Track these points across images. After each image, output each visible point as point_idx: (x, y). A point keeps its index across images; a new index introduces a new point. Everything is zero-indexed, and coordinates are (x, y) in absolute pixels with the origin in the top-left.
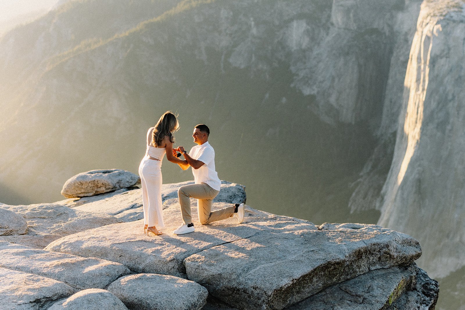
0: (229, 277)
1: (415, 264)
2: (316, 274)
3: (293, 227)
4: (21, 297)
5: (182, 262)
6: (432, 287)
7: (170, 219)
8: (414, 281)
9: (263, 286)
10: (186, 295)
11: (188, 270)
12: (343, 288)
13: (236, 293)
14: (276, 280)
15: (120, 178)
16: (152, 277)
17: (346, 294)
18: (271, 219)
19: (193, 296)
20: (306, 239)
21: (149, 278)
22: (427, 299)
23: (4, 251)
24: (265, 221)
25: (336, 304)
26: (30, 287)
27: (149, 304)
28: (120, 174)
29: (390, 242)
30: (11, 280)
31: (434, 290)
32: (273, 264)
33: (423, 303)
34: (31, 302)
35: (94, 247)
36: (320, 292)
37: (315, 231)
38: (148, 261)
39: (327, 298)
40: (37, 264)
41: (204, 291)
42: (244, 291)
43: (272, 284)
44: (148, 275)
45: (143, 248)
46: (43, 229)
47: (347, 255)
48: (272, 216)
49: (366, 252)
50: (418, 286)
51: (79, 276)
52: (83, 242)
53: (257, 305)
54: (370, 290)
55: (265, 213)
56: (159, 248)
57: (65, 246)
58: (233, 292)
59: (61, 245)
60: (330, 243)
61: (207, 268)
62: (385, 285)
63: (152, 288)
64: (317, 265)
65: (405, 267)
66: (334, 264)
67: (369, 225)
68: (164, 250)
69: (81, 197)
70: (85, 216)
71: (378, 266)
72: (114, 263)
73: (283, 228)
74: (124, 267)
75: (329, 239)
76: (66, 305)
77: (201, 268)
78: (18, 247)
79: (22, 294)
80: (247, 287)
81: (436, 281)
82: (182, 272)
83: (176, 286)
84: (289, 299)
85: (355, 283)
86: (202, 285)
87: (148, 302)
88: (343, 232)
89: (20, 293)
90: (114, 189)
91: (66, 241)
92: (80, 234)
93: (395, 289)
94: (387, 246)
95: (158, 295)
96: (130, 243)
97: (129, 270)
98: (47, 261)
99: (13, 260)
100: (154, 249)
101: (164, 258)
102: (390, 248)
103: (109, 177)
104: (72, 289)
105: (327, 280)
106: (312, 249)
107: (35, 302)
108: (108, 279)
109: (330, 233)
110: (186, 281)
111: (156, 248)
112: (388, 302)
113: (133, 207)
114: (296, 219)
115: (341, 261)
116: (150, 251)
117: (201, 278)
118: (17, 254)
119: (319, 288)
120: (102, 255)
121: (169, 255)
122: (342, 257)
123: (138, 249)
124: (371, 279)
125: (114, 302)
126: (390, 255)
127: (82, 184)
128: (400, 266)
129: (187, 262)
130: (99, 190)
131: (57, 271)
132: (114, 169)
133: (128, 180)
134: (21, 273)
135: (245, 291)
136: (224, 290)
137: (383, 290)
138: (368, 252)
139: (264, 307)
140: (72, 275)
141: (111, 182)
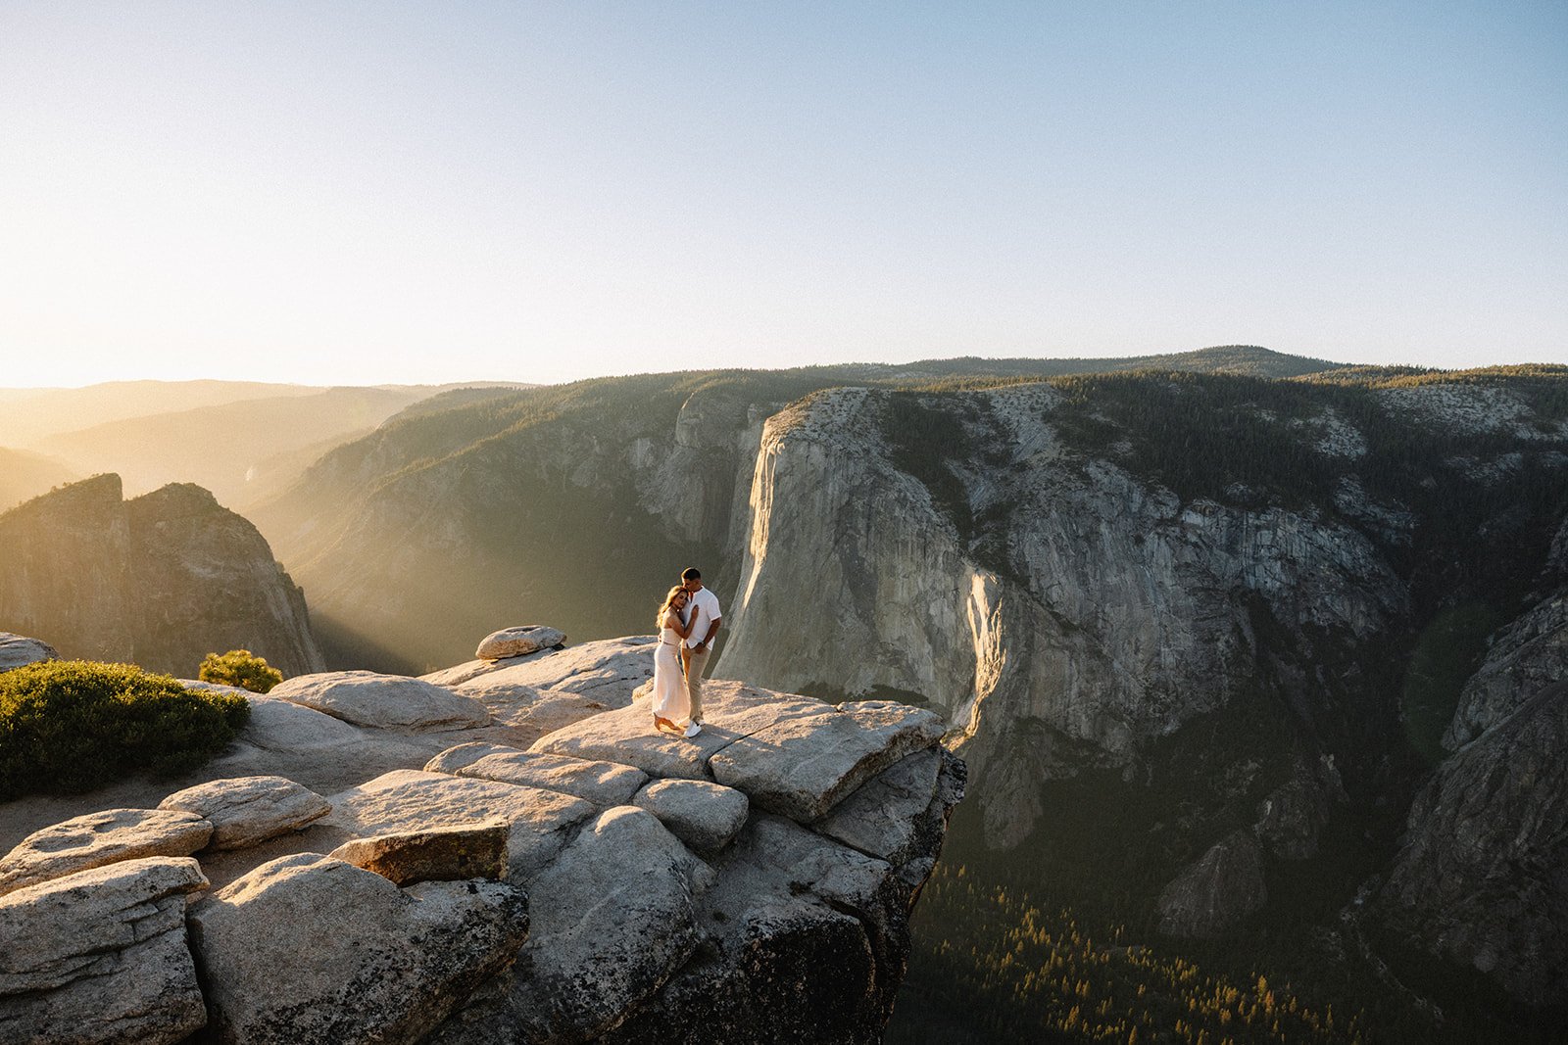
1: (940, 744)
3: (811, 710)
4: (542, 825)
5: (707, 762)
6: (960, 768)
8: (944, 761)
9: (809, 789)
10: (727, 806)
11: (717, 772)
12: (883, 780)
13: (777, 798)
14: (821, 781)
15: (545, 635)
17: (889, 788)
18: (781, 700)
19: (736, 807)
20: (834, 725)
21: (682, 787)
22: (961, 783)
26: (546, 808)
28: (543, 631)
29: (918, 725)
30: (520, 801)
31: (963, 771)
32: (812, 760)
33: (958, 789)
34: (555, 830)
35: (597, 746)
36: (861, 787)
37: (837, 714)
38: (667, 762)
40: (540, 775)
41: (743, 796)
43: (819, 786)
44: (676, 781)
45: (654, 745)
46: (508, 717)
47: (884, 743)
48: (778, 695)
50: (947, 768)
51: (597, 787)
52: (580, 740)
53: (803, 811)
54: (911, 781)
55: (770, 691)
56: (674, 744)
57: (560, 746)
58: (774, 796)
59: (553, 744)
60: (861, 729)
61: (740, 769)
62: (925, 773)
63: (688, 800)
64: (859, 758)
65: (935, 750)
66: (873, 756)
68: (681, 748)
69: (500, 659)
71: (911, 751)
72: (628, 767)
73: (801, 712)
74: (641, 773)
75: (858, 723)
76: (600, 832)
77: (732, 770)
78: (503, 751)
79: (541, 819)
80: (791, 791)
82: (712, 776)
83: (714, 795)
84: (834, 800)
85: (893, 774)
86: (736, 789)
88: (867, 714)
89: (538, 818)
90: (538, 650)
91: (558, 738)
92: (571, 728)
94: (918, 729)
95: (696, 808)
96: (637, 739)
97: (648, 776)
98: (548, 768)
99: (508, 770)
100: (667, 746)
101: (685, 759)
102: (922, 730)
103: (532, 636)
104: (593, 807)
105: (867, 774)
106: (847, 739)
107: (559, 829)
108: (629, 789)
109: (854, 716)
110: (722, 788)
111: (672, 745)
112: (932, 794)
113: (574, 673)
114: (806, 698)
115: (880, 751)
116: (665, 749)
117: (737, 783)
118: (509, 761)
119: (861, 783)
120: (608, 756)
121: (690, 754)
122: (881, 747)
123: (648, 747)
124: (908, 767)
125: (652, 822)
126: (922, 738)
127: (501, 644)
128: (932, 750)
129: (713, 761)
130: (520, 650)
131: (567, 781)
133: (552, 639)
134: (527, 789)
135: (789, 795)
136: (765, 794)
137: (925, 780)
138: (902, 736)
139: (813, 813)
140: (587, 787)
141: (535, 642)
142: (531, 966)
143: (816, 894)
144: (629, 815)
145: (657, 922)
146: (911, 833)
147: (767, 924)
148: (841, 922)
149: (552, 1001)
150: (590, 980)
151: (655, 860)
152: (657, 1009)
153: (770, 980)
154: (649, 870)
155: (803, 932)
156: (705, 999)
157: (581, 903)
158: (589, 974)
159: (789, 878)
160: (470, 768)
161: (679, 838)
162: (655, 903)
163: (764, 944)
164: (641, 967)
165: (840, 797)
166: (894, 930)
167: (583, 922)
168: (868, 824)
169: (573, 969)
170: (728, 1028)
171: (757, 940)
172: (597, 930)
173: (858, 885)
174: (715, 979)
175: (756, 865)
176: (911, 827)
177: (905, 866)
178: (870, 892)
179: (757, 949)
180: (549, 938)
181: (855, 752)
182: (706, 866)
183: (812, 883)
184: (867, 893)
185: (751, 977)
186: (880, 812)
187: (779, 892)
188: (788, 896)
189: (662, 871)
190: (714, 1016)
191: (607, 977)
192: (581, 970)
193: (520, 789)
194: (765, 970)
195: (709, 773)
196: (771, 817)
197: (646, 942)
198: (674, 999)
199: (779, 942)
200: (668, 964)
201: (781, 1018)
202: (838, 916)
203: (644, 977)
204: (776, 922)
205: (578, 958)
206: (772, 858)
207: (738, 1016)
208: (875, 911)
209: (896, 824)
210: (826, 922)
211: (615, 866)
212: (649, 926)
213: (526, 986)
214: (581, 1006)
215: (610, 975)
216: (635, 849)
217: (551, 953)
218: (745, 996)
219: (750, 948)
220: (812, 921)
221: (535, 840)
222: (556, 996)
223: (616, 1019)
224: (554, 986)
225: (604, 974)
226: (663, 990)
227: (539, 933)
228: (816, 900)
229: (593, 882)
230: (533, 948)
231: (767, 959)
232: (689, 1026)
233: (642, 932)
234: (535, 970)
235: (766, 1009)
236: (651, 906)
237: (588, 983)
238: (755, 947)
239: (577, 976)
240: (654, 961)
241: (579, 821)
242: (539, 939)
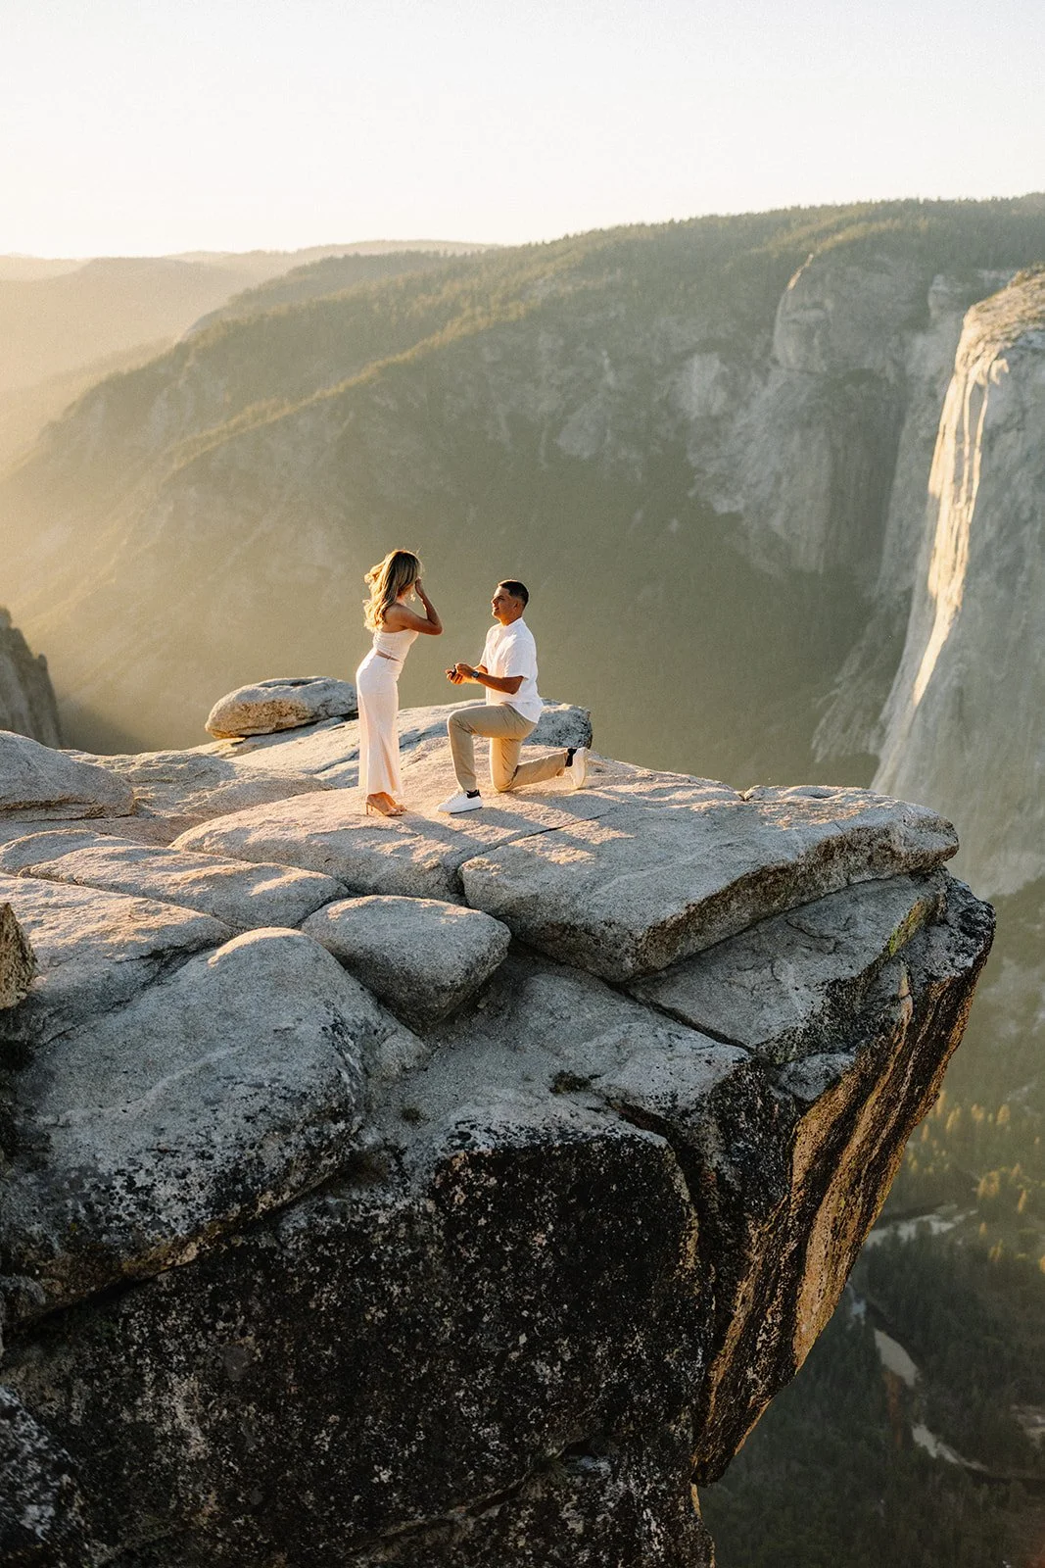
0: (553, 901)
1: (945, 870)
2: (738, 893)
3: (688, 794)
4: (121, 947)
5: (456, 870)
6: (981, 918)
7: (428, 782)
8: (942, 905)
9: (625, 920)
10: (464, 940)
11: (469, 887)
12: (794, 922)
13: (568, 935)
14: (653, 907)
15: (327, 695)
16: (395, 903)
17: (801, 934)
18: (644, 779)
19: (479, 942)
20: (715, 820)
21: (386, 906)
22: (971, 941)
23: (86, 851)
24: (629, 784)
25: (778, 955)
26: (139, 925)
27: (387, 960)
28: (326, 687)
29: (891, 823)
30: (102, 912)
31: (985, 924)
32: (645, 874)
33: (962, 952)
34: (142, 957)
35: (273, 841)
36: (746, 930)
37: (734, 803)
38: (385, 870)
39: (759, 942)
40: (155, 879)
41: (502, 932)
42: (586, 931)
43: (643, 915)
44: (386, 899)
45: (373, 842)
46: (167, 804)
47: (802, 853)
48: (644, 772)
49: (841, 845)
50: (951, 915)
51: (242, 900)
52: (249, 832)
53: (613, 960)
54: (849, 924)
55: (631, 766)
56: (407, 841)
57: (213, 840)
58: (564, 932)
59: (203, 837)
60: (766, 827)
61: (507, 882)
62: (880, 913)
63: (394, 926)
64: (738, 874)
65: (924, 876)
66: (774, 873)
67: (849, 789)
68: (417, 846)
69: (247, 737)
70: (254, 777)
71: (867, 876)
72: (314, 874)
73: (667, 799)
74: (335, 883)
75: (765, 819)
76: (216, 963)
77: (495, 884)
78: (114, 843)
79: (123, 940)
80: (592, 923)
81: (988, 905)
82: (457, 892)
83: (443, 921)
84: (681, 945)
85: (818, 912)
86: (498, 918)
87: (386, 954)
88: (794, 804)
89: (119, 938)
90: (315, 719)
91: (213, 829)
92: (243, 814)
93: (902, 923)
94: (887, 833)
95: (405, 939)
96: (347, 832)
97: (345, 889)
98: (177, 871)
99: (106, 870)
100: (396, 843)
101: (418, 864)
102: (892, 837)
103: (305, 694)
104: (227, 928)
105: (760, 906)
106: (728, 842)
107: (150, 956)
108: (303, 907)
109: (766, 807)
110: (464, 911)
111: (402, 843)
112: (886, 949)
114: (696, 779)
115: (790, 866)
116: (388, 848)
117: (496, 905)
118: (113, 857)
119: (743, 921)
121: (429, 856)
122: (790, 858)
123: (363, 844)
124: (852, 902)
125: (314, 955)
126: (893, 852)
127: (247, 709)
128: (913, 874)
129: (466, 870)
130: (283, 720)
131: (196, 891)
132: (313, 677)
133: (343, 699)
134: (122, 897)
135: (588, 931)
136: (543, 928)
137: (878, 924)
138: (847, 846)
139: (629, 963)
140: (228, 900)
141: (308, 703)
142: (45, 1150)
143: (598, 1094)
144: (273, 939)
145: (279, 1105)
146: (817, 1011)
147: (488, 1130)
148: (630, 1141)
149: (70, 1203)
150: (141, 1180)
151: (301, 1012)
152: (265, 1241)
153: (482, 1222)
154: (284, 1025)
155: (552, 1148)
156: (356, 1237)
157: (153, 1067)
158: (142, 1172)
159: (558, 1065)
160: (45, 865)
161: (365, 985)
162: (283, 1077)
163: (476, 1161)
164: (236, 1170)
165: (696, 943)
166: (732, 1163)
167: (151, 1095)
168: (740, 992)
169: (115, 1162)
170: (396, 1290)
171: (462, 1153)
172: (173, 1110)
173: (674, 1082)
174: (378, 1208)
175: (506, 1043)
176: (819, 1001)
177: (792, 1064)
178: (694, 1095)
179: (460, 1170)
180: (86, 1113)
181: (735, 865)
182: (410, 1036)
183: (596, 1076)
184: (688, 1098)
185: (447, 1213)
186: (766, 972)
187: (529, 1086)
188: (545, 1092)
189: (310, 1030)
190: (370, 1269)
191: (172, 1179)
192: (130, 1165)
193: (109, 897)
194: (474, 1205)
195: (457, 890)
196: (558, 969)
197: (250, 1133)
198: (298, 1232)
199: (504, 1160)
200: (287, 1174)
201: (500, 1287)
202: (627, 1129)
203: (240, 1186)
204: (508, 1129)
205: (129, 1147)
206: (539, 1033)
207: (416, 1274)
208: (697, 1127)
209: (793, 993)
210: (601, 1137)
211: (226, 1015)
212: (262, 1110)
213: (31, 1178)
214: (119, 1218)
215: (177, 1177)
216: (268, 992)
217: (84, 1136)
218: (432, 1243)
219: (444, 1165)
220: (575, 1134)
221: (100, 969)
222: (77, 1197)
223: (181, 1245)
224: (76, 1184)
225: (168, 1174)
226: (275, 1215)
227: (72, 1105)
228: (595, 1103)
229: (182, 1037)
230: (55, 1125)
231: (479, 1188)
232: (323, 1278)
233: (248, 1119)
234: (48, 1157)
235: (472, 1268)
236: (274, 1080)
237: (138, 1185)
238: (457, 1164)
239: (120, 1172)
240: (261, 1164)
241: (193, 947)
242: (69, 1112)
